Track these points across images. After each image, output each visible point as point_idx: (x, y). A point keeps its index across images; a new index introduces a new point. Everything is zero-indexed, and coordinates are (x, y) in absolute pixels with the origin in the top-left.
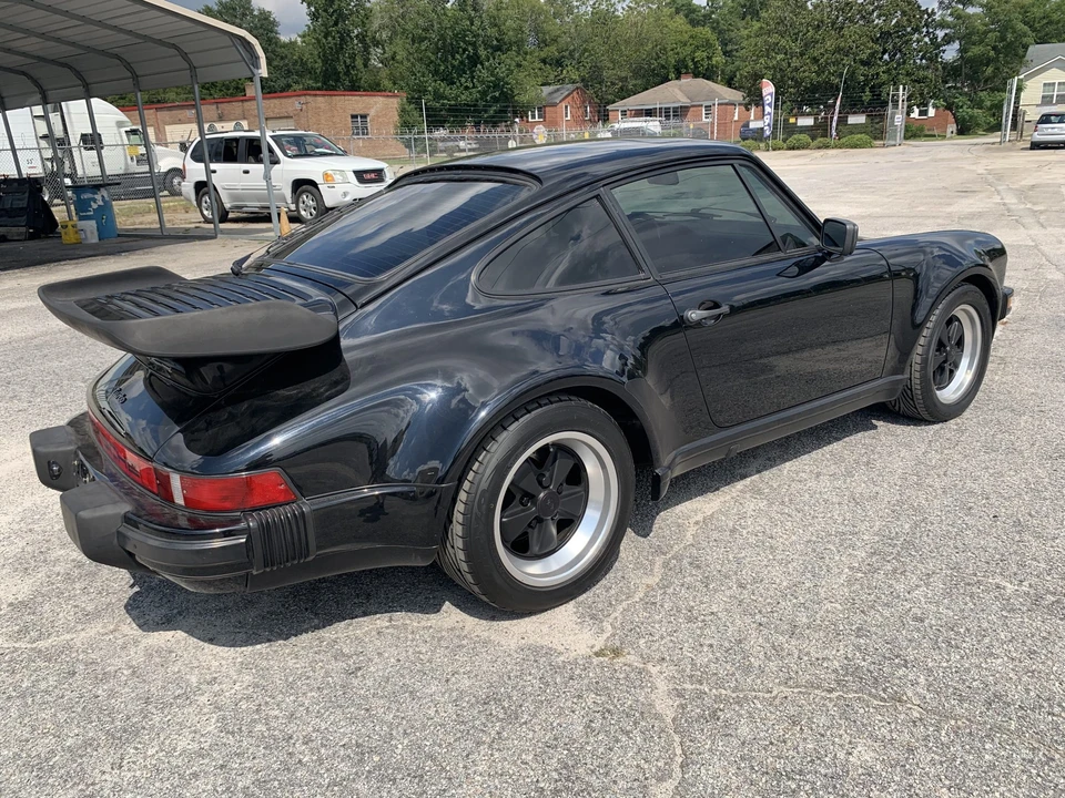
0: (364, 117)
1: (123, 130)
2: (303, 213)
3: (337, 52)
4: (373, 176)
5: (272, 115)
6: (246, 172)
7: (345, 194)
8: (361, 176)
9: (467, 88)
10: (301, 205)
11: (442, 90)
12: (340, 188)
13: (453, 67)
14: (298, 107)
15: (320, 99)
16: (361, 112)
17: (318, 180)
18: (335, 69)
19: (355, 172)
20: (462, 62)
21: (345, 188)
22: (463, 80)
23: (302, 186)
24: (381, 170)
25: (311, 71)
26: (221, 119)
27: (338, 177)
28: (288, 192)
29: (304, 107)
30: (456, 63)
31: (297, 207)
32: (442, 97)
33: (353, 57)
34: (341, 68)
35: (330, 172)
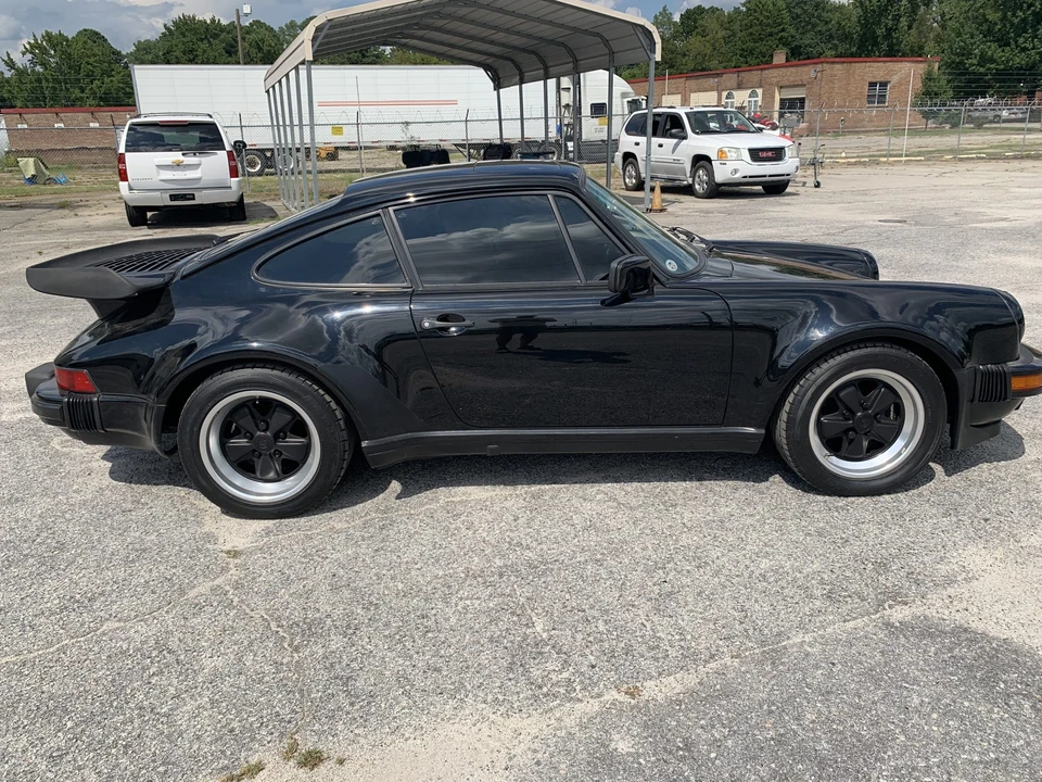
0: (884, 85)
1: (626, 100)
2: (697, 187)
3: (880, 15)
4: (770, 154)
5: (787, 83)
6: (661, 146)
7: (736, 171)
8: (756, 155)
9: (1024, 49)
10: (697, 179)
11: (990, 53)
12: (731, 166)
13: (1012, 24)
14: (813, 75)
15: (838, 66)
16: (882, 79)
17: (713, 156)
18: (875, 33)
19: (750, 150)
20: (1024, 20)
21: (737, 165)
22: (1021, 40)
23: (701, 161)
24: (782, 149)
25: (846, 37)
26: (740, 87)
27: (733, 155)
28: (688, 166)
29: (819, 75)
30: (1016, 21)
31: (693, 181)
32: (992, 60)
33: (897, 18)
34: (880, 32)
35: (726, 150)
